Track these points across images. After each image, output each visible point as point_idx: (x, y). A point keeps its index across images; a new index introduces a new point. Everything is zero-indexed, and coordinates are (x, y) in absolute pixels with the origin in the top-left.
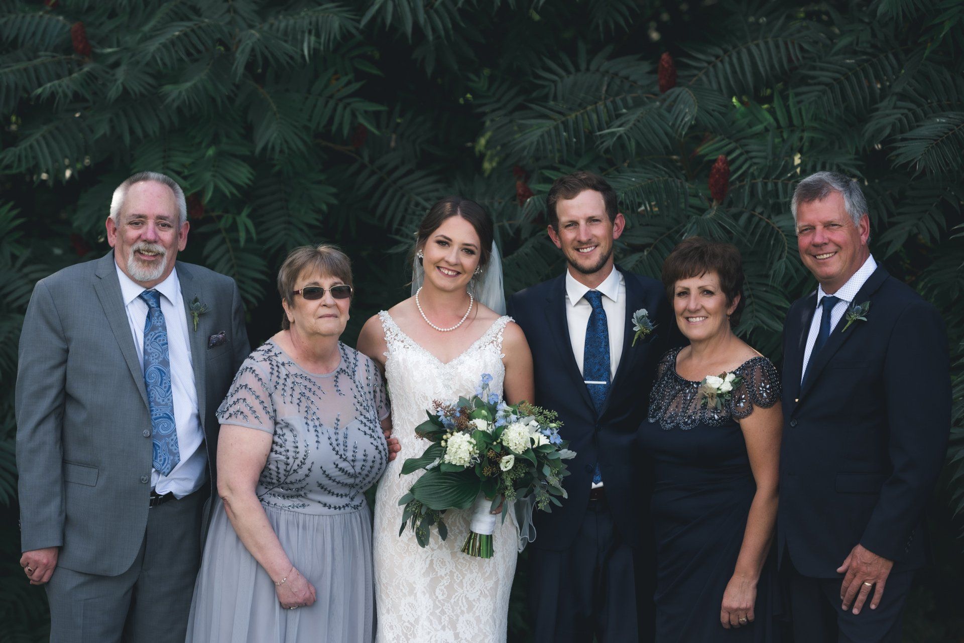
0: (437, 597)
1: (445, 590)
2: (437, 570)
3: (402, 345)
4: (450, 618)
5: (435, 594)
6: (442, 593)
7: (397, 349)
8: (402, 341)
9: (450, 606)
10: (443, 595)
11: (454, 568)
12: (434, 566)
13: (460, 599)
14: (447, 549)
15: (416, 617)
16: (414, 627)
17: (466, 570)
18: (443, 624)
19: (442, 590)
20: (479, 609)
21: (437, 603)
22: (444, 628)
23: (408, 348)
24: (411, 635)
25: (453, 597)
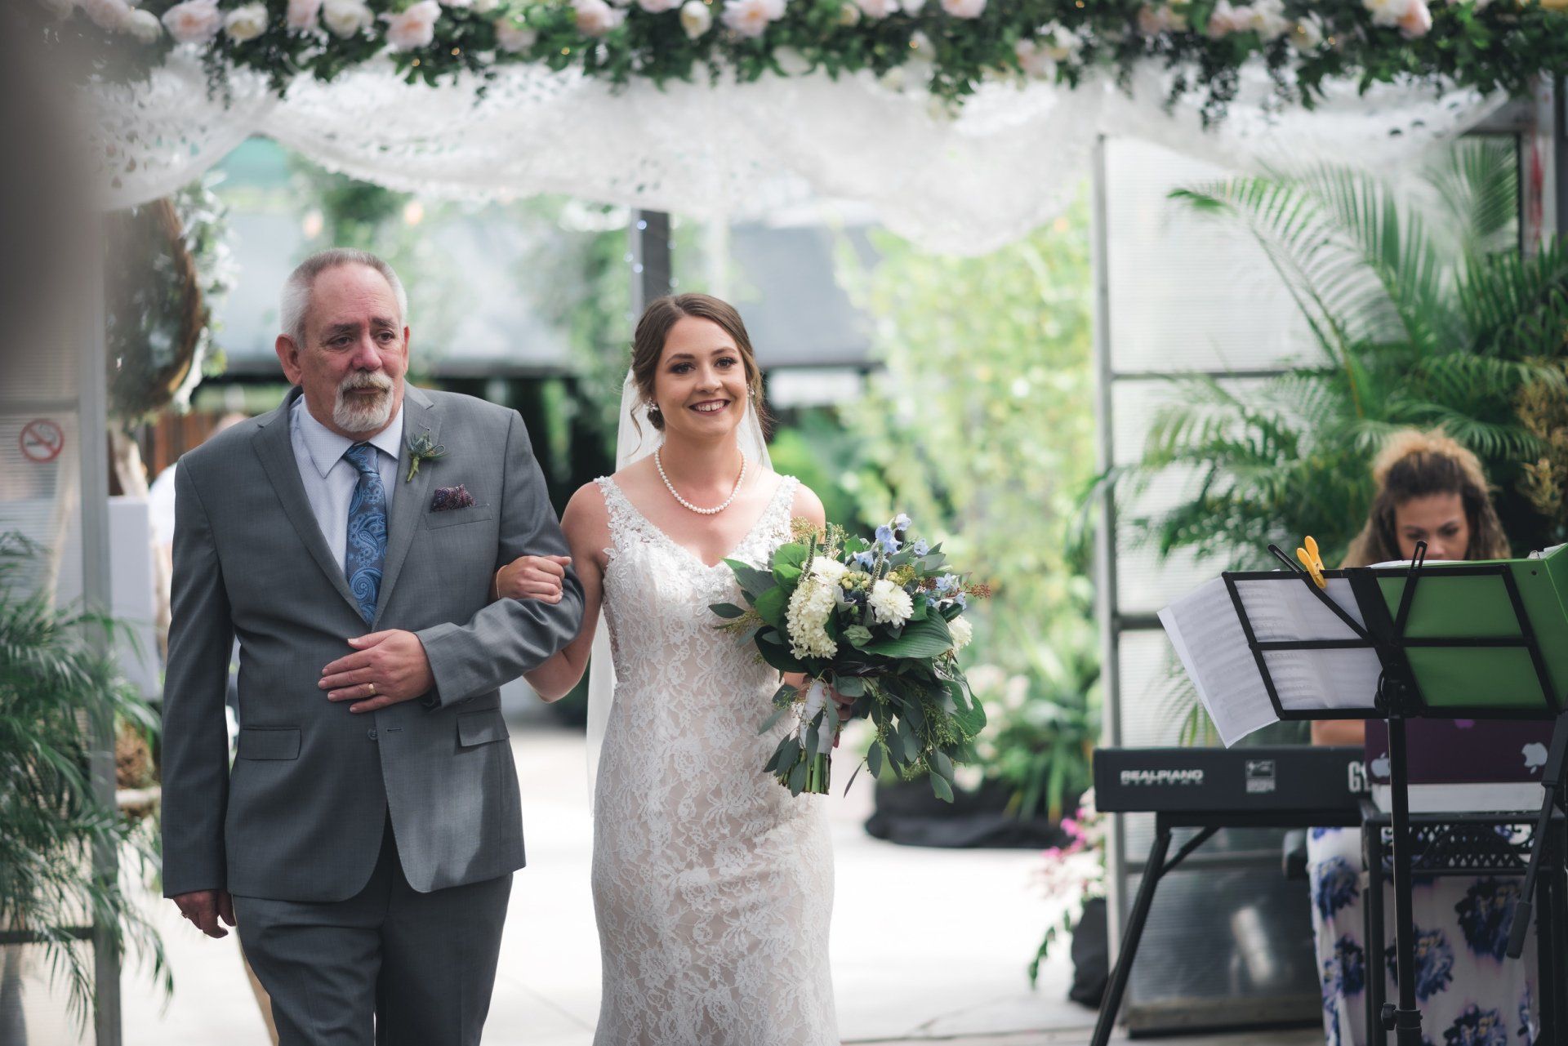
0: (696, 942)
1: (708, 929)
2: (688, 901)
3: (638, 536)
4: (722, 968)
5: (692, 938)
6: (703, 933)
7: (630, 544)
8: (639, 530)
9: (720, 949)
10: (705, 937)
11: (718, 893)
12: (685, 898)
13: (736, 936)
14: (702, 866)
15: (667, 978)
16: (666, 993)
17: (739, 891)
18: (712, 979)
19: (703, 930)
20: (768, 944)
21: (698, 950)
22: (714, 985)
23: (648, 542)
24: (662, 1007)
25: (724, 935)
